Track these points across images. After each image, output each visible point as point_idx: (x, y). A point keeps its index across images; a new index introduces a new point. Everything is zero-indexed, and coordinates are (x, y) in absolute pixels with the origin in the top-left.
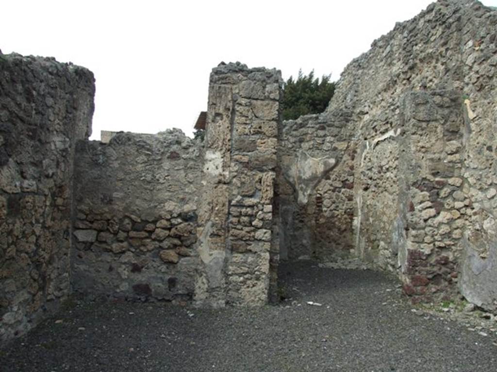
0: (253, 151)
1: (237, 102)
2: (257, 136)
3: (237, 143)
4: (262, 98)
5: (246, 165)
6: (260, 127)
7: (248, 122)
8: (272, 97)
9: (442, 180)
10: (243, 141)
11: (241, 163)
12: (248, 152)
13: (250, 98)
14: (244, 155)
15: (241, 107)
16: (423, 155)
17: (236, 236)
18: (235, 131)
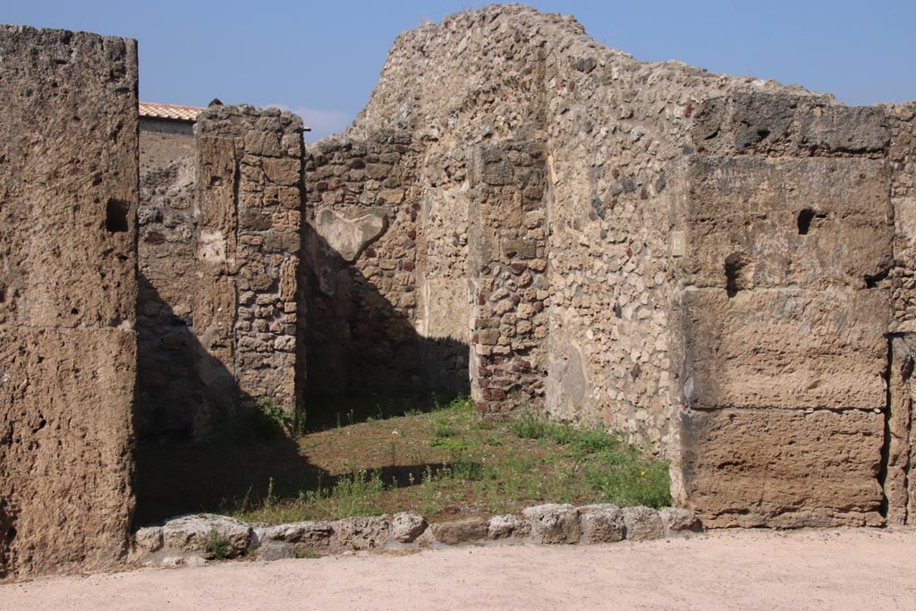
0: (267, 229)
1: (242, 160)
2: (273, 208)
3: (244, 219)
4: (278, 154)
5: (260, 248)
6: (276, 196)
7: (259, 189)
8: (291, 153)
9: (521, 262)
10: (254, 215)
11: (251, 245)
12: (260, 230)
13: (259, 155)
14: (255, 235)
15: (248, 167)
16: (495, 230)
17: (247, 346)
18: (240, 202)
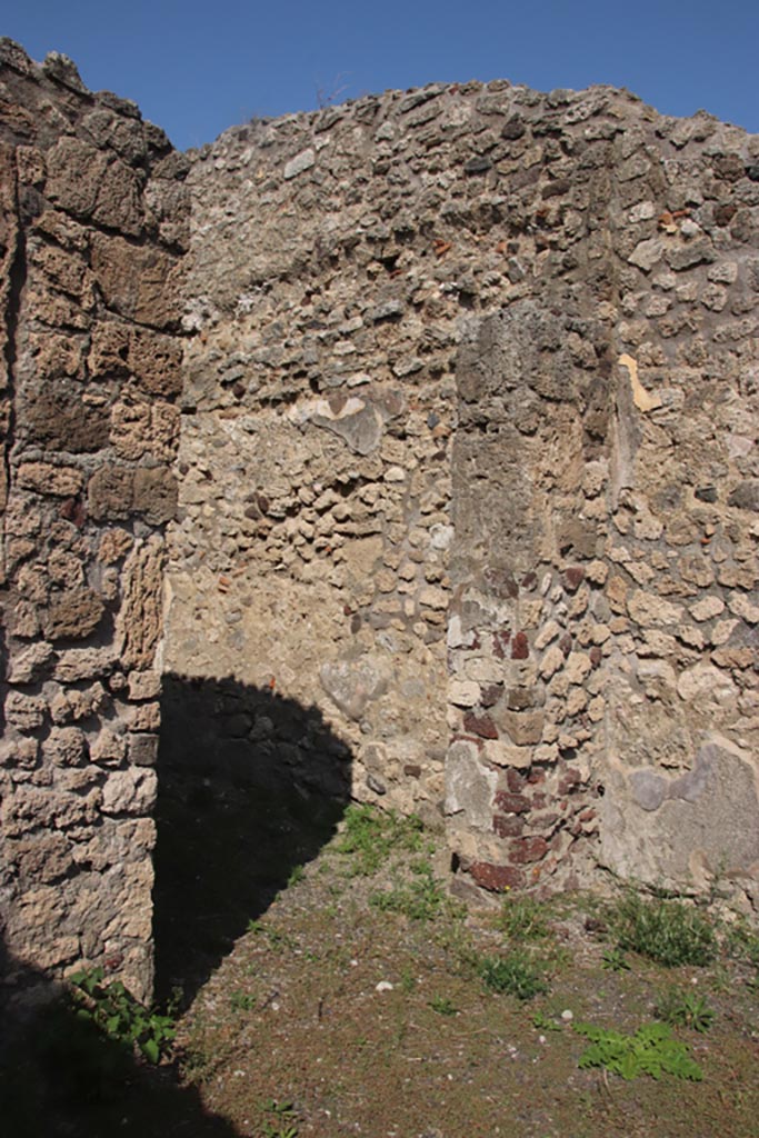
0: (95, 450)
1: (38, 222)
2: (112, 387)
3: (35, 411)
4: (135, 230)
5: (72, 506)
6: (124, 353)
7: (79, 321)
8: (168, 236)
9: (577, 566)
10: (63, 402)
11: (49, 497)
12: (76, 453)
13: (85, 219)
14: (60, 465)
15: (50, 250)
16: (547, 495)
17: (28, 817)
18: (23, 357)
